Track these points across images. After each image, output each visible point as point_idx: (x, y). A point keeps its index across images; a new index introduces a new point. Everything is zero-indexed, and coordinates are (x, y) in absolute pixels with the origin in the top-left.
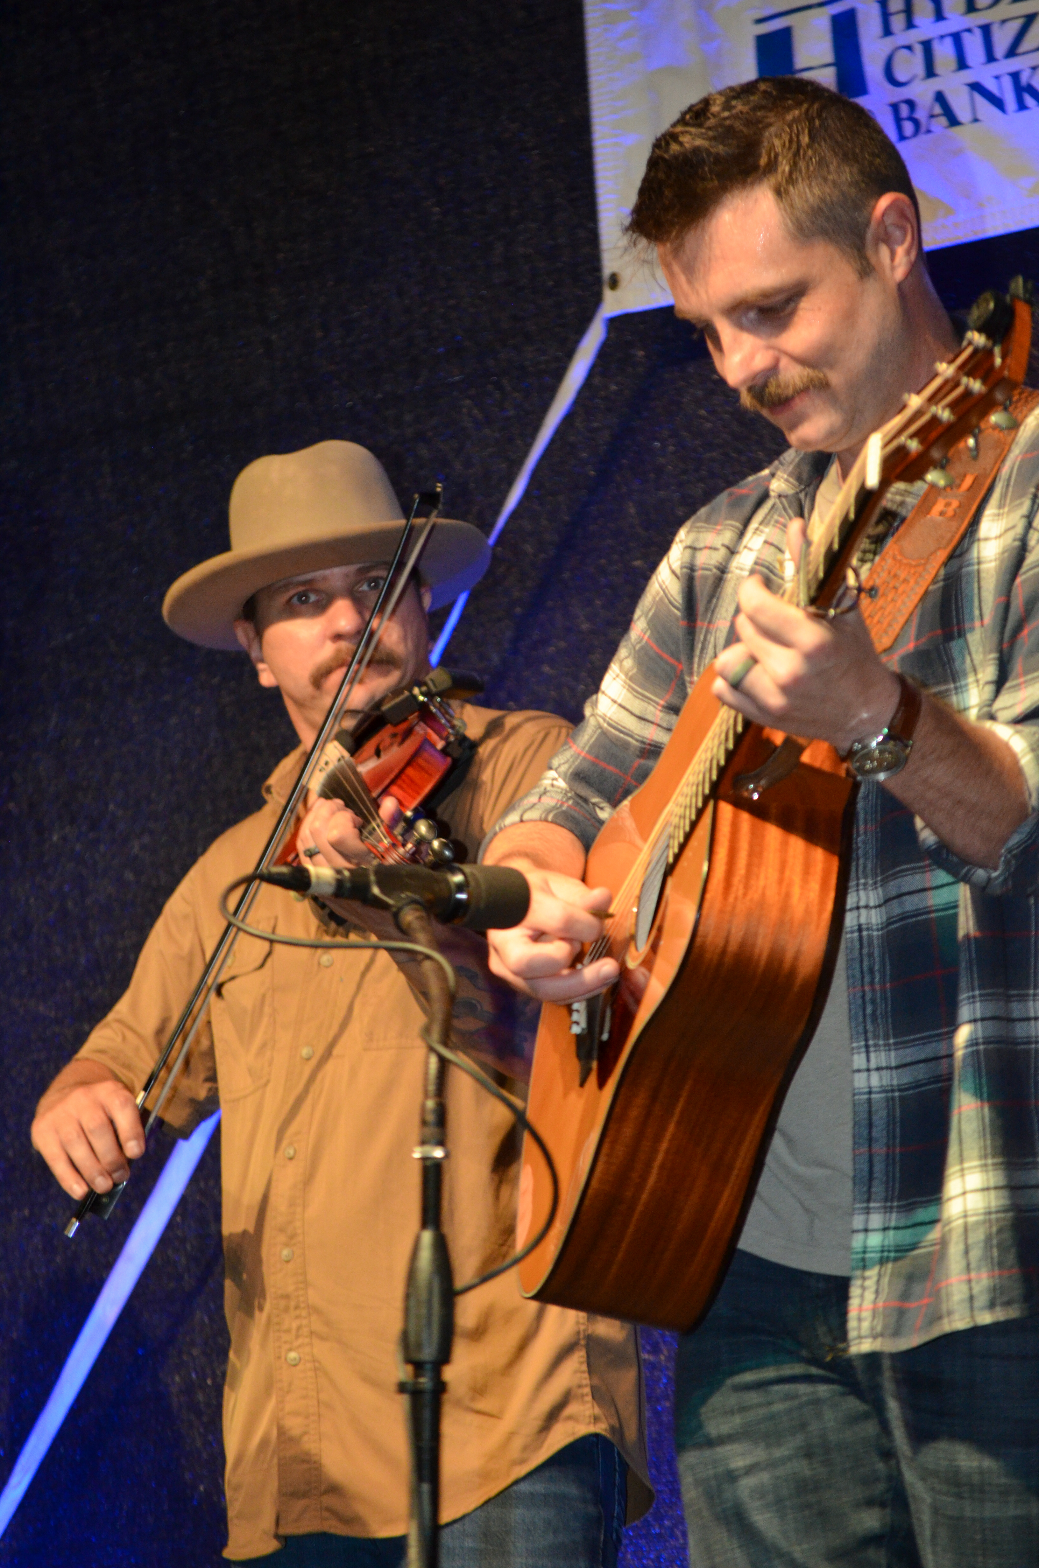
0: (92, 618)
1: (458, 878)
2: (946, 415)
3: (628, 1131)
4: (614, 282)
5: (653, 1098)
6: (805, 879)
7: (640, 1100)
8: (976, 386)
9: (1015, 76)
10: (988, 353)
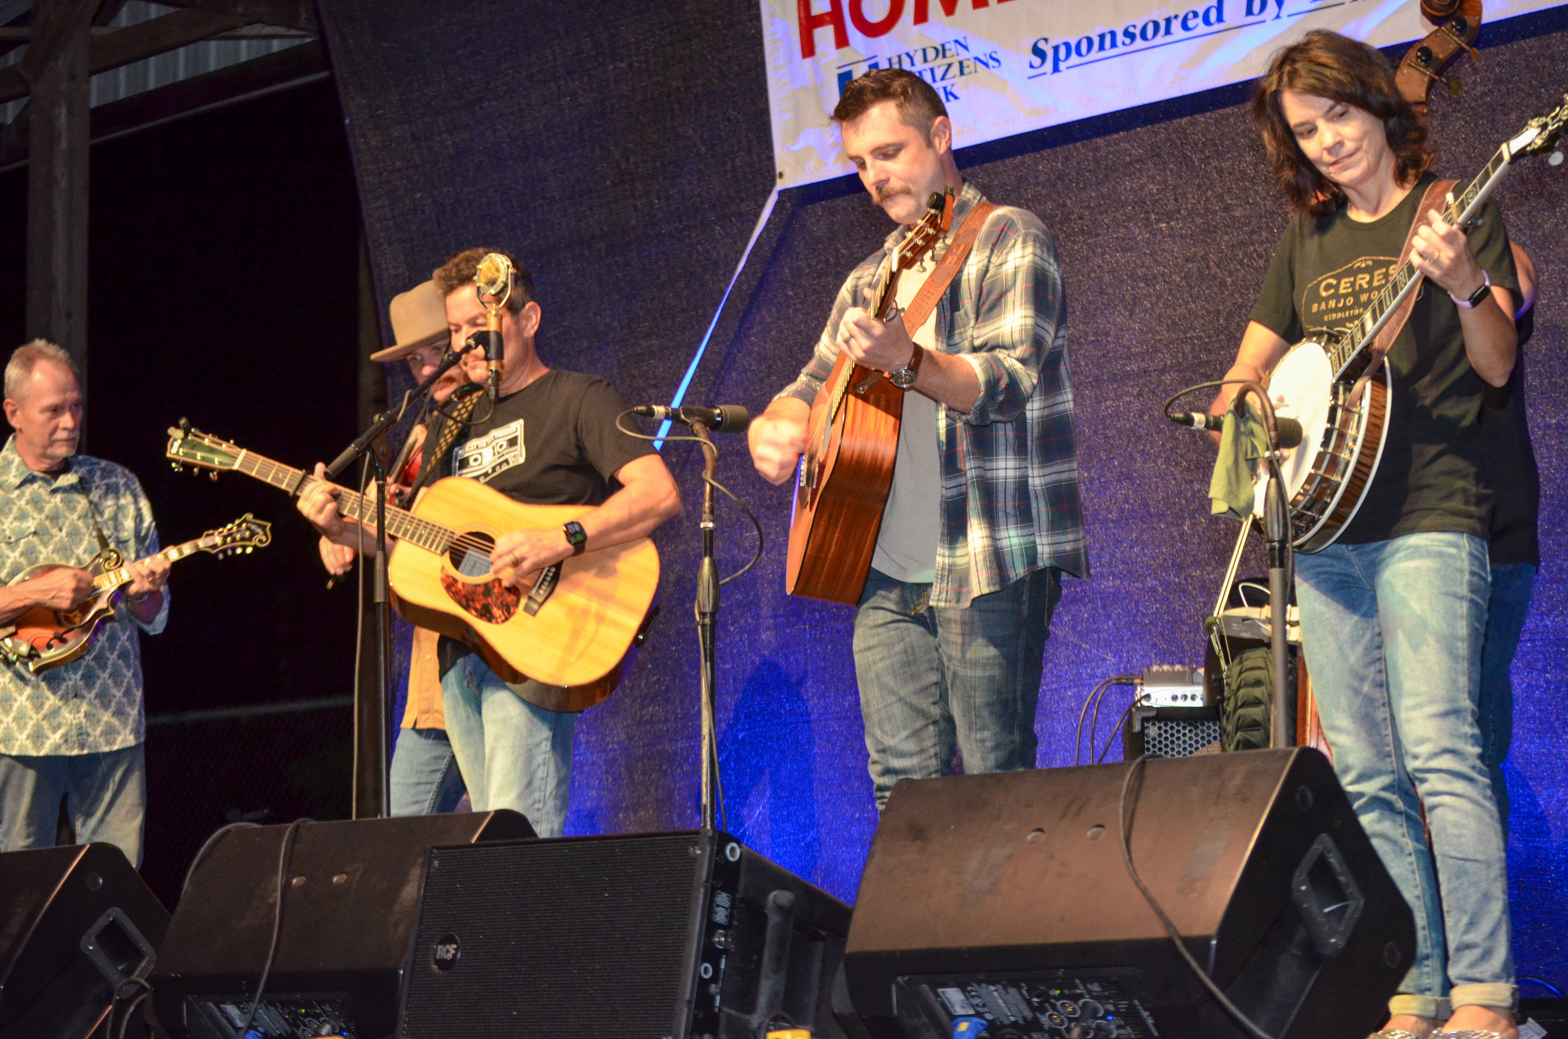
0: (565, 324)
1: (718, 411)
2: (920, 242)
3: (821, 530)
4: (781, 175)
5: (830, 517)
6: (886, 427)
7: (825, 517)
8: (931, 231)
9: (945, 89)
10: (936, 216)
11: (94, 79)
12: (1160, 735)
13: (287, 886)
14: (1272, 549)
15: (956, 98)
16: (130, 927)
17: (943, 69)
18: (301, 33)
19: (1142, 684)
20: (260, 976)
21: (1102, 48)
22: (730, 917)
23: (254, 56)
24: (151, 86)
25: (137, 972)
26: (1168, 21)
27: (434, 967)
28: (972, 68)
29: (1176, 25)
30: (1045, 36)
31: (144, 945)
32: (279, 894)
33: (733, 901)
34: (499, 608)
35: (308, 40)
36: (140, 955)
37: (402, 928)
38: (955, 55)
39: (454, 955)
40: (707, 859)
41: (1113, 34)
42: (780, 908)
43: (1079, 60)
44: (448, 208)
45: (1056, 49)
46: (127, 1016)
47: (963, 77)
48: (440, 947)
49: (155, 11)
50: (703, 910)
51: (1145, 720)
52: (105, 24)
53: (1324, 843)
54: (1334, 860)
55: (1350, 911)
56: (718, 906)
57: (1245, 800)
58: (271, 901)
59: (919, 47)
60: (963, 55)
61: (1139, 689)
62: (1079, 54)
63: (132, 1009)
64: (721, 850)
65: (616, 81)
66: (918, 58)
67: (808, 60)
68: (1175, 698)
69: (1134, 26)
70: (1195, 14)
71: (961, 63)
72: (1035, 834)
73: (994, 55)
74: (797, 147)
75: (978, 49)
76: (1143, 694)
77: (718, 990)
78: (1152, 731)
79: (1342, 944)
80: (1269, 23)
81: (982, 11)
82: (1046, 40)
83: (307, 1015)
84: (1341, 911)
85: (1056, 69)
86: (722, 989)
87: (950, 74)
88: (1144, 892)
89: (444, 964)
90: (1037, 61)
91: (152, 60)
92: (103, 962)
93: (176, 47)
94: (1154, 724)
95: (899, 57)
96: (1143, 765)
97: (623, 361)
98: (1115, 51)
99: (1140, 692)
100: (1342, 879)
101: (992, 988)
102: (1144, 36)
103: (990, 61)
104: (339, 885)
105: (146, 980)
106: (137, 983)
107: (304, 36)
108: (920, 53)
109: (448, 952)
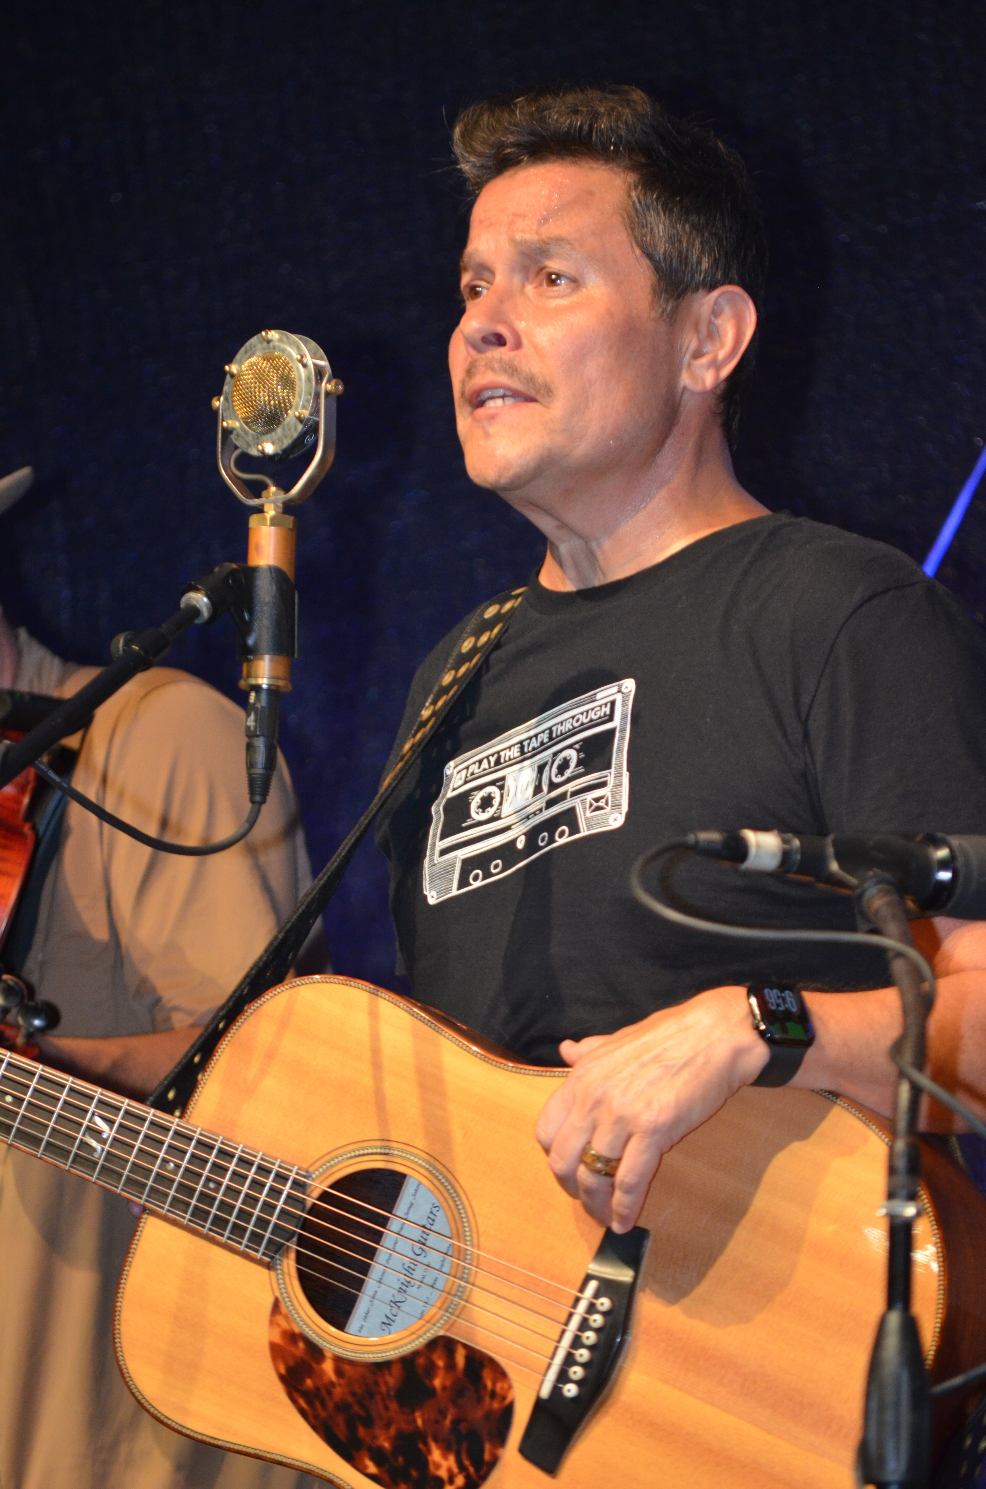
34: (446, 1450)
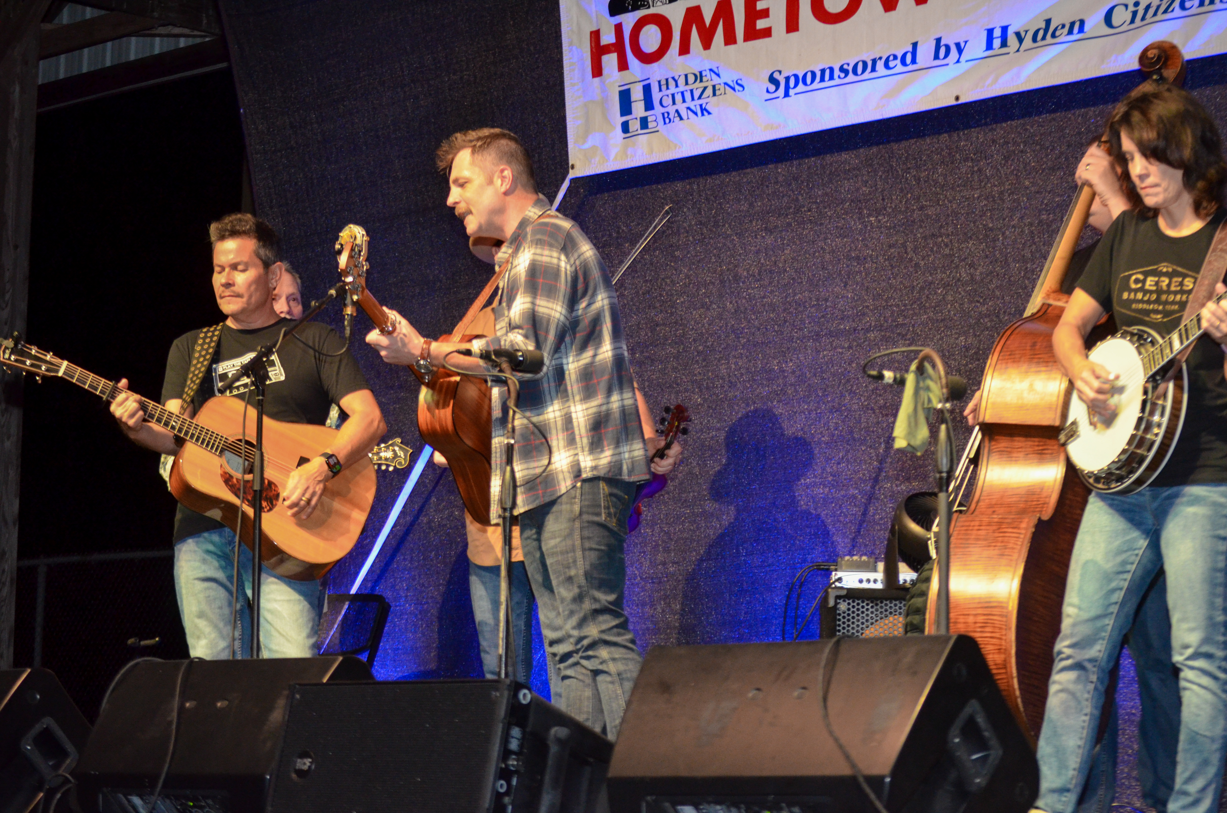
4: (573, 167)
11: (41, 62)
12: (849, 609)
13: (182, 708)
14: (941, 478)
15: (709, 113)
16: (60, 733)
17: (700, 90)
18: (203, 34)
19: (836, 570)
20: (158, 776)
21: (822, 80)
22: (521, 746)
23: (165, 50)
24: (85, 70)
25: (63, 768)
26: (874, 61)
27: (294, 776)
28: (722, 90)
29: (880, 65)
30: (780, 69)
31: (69, 747)
32: (175, 714)
33: (524, 733)
35: (207, 39)
36: (65, 754)
37: (269, 744)
38: (710, 80)
39: (310, 767)
40: (505, 701)
41: (831, 69)
42: (559, 741)
43: (805, 88)
44: (315, 181)
45: (787, 79)
46: (55, 802)
47: (715, 98)
48: (299, 760)
49: (89, 13)
50: (501, 740)
51: (838, 597)
52: (50, 21)
53: (973, 707)
54: (980, 720)
55: (991, 759)
56: (513, 737)
57: (915, 673)
58: (169, 719)
59: (683, 73)
60: (716, 80)
61: (834, 573)
62: (805, 83)
63: (58, 796)
64: (515, 695)
65: (449, 89)
66: (682, 81)
67: (597, 79)
68: (861, 581)
69: (848, 64)
70: (895, 57)
71: (714, 87)
72: (755, 692)
73: (739, 82)
74: (586, 146)
75: (727, 77)
76: (837, 577)
77: (510, 801)
78: (843, 606)
79: (984, 783)
80: (951, 66)
81: (732, 47)
82: (780, 72)
83: (194, 806)
84: (984, 759)
85: (787, 94)
86: (513, 800)
87: (705, 95)
88: (836, 740)
89: (301, 773)
90: (772, 88)
91: (86, 50)
92: (37, 759)
93: (105, 41)
94: (844, 601)
95: (667, 80)
96: (838, 643)
97: (446, 305)
98: (832, 83)
99: (834, 576)
100: (986, 734)
101: (718, 807)
102: (855, 72)
103: (737, 86)
104: (221, 709)
105: (69, 774)
106: (63, 776)
107: (205, 36)
108: (683, 78)
109: (305, 764)
